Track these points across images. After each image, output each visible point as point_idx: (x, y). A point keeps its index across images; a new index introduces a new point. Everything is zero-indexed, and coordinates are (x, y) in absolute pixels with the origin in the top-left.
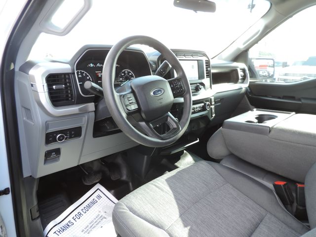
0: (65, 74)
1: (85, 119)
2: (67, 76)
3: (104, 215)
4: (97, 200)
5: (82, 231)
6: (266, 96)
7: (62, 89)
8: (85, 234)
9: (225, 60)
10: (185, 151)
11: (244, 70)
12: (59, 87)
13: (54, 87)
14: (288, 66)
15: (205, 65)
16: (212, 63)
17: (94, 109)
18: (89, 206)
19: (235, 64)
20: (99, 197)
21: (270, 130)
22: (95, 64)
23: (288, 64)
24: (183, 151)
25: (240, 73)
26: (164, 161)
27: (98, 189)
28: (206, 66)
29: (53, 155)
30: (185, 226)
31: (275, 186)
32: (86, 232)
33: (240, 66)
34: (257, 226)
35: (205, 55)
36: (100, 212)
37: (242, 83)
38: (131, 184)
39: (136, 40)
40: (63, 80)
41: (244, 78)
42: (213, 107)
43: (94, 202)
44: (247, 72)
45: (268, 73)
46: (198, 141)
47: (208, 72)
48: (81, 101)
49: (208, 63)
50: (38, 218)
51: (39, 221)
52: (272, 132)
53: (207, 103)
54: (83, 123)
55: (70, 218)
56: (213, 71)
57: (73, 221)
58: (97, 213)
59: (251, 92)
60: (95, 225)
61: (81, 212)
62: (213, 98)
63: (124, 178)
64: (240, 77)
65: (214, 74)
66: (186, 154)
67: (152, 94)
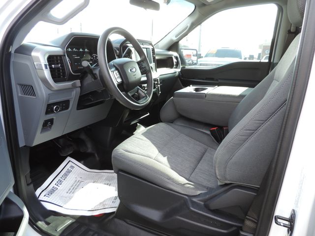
0: (57, 56)
1: (74, 93)
2: (59, 58)
3: (81, 180)
4: (71, 169)
5: (67, 192)
6: (193, 79)
7: (58, 68)
8: (70, 195)
9: (161, 49)
10: (138, 124)
11: (176, 58)
12: (57, 66)
13: (53, 66)
14: (202, 57)
15: (151, 52)
16: (156, 50)
17: (80, 85)
18: (66, 175)
19: (171, 53)
20: (72, 167)
21: (206, 95)
22: (72, 49)
23: (202, 55)
24: (136, 123)
25: (175, 60)
26: (124, 132)
27: (70, 161)
28: (153, 53)
29: (48, 124)
30: (164, 156)
31: (211, 131)
32: (70, 193)
33: (174, 54)
34: (204, 154)
35: (151, 44)
36: (76, 178)
37: (176, 68)
38: (96, 155)
39: (116, 30)
40: (56, 61)
41: (177, 63)
42: (159, 86)
43: (69, 172)
44: (179, 59)
45: (192, 61)
46: (149, 114)
47: (154, 58)
48: (71, 78)
49: (153, 50)
50: (31, 183)
51: (32, 186)
52: (207, 97)
53: (156, 82)
54: (72, 97)
55: (53, 185)
56: (157, 58)
57: (56, 186)
58: (75, 179)
59: (182, 76)
60: (76, 187)
61: (61, 179)
62: (158, 79)
63: (90, 150)
64: (175, 64)
65: (158, 60)
66: (140, 126)
67: (129, 71)
